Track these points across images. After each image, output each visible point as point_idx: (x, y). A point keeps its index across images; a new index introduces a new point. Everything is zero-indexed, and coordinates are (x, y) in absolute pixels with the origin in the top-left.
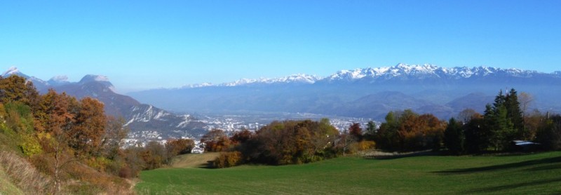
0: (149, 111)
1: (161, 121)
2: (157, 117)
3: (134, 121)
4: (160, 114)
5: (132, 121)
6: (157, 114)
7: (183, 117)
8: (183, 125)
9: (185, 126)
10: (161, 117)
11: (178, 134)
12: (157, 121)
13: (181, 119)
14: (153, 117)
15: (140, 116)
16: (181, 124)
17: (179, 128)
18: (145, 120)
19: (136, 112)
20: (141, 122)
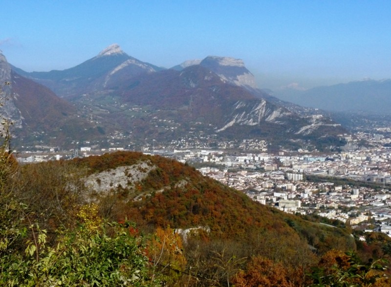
0: (261, 109)
1: (277, 125)
2: (271, 118)
3: (235, 124)
4: (275, 114)
5: (231, 124)
6: (270, 113)
7: (309, 119)
8: (307, 130)
9: (309, 132)
10: (277, 119)
11: (294, 144)
12: (271, 125)
13: (306, 122)
14: (264, 118)
15: (244, 117)
16: (304, 129)
17: (300, 136)
18: (251, 123)
19: (240, 111)
20: (244, 126)
